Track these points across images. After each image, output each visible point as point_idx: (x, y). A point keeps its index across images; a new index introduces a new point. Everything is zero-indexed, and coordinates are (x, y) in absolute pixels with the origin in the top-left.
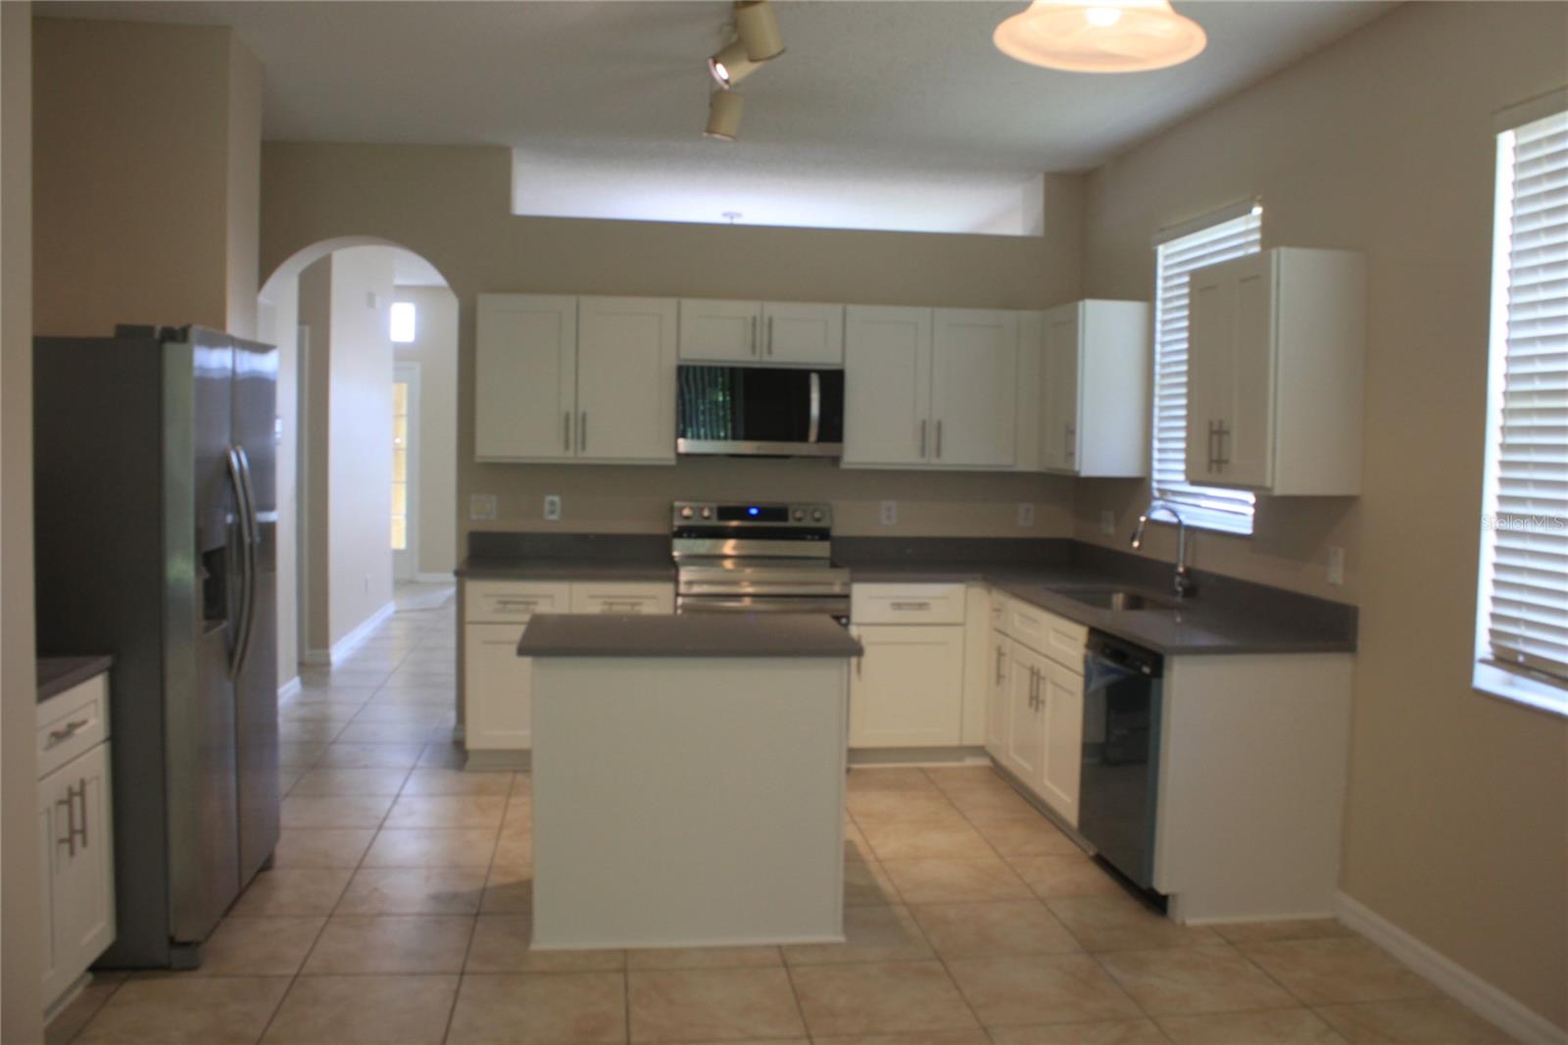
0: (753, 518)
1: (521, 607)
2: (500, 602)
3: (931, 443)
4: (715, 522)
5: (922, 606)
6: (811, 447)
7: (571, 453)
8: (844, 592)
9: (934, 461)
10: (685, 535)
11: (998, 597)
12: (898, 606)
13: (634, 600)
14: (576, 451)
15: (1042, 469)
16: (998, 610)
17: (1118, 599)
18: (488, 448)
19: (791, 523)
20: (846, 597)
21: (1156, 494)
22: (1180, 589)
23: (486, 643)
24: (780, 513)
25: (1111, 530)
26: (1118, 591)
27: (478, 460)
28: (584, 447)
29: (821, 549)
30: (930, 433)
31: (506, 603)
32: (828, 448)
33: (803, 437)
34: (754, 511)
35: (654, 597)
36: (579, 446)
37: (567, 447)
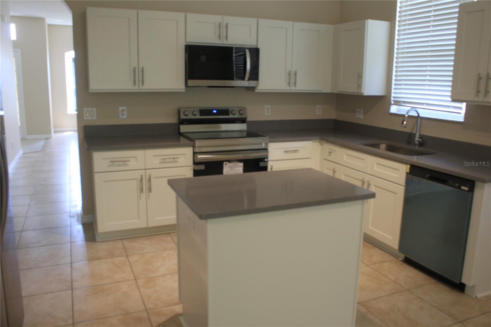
0: (215, 114)
1: (122, 163)
2: (111, 162)
3: (292, 81)
4: (198, 117)
5: (295, 151)
6: (245, 83)
7: (136, 87)
8: (266, 148)
9: (293, 88)
10: (185, 123)
11: (328, 147)
12: (286, 152)
13: (176, 156)
14: (139, 86)
15: (335, 92)
16: (330, 153)
17: (383, 146)
18: (95, 85)
19: (231, 116)
20: (266, 149)
21: (392, 102)
22: (417, 143)
23: (104, 181)
24: (225, 112)
25: (361, 116)
26: (383, 144)
27: (90, 91)
28: (143, 84)
29: (243, 127)
30: (292, 76)
31: (113, 162)
32: (252, 83)
33: (243, 78)
34: (215, 111)
35: (184, 154)
36: (141, 83)
37: (135, 84)
